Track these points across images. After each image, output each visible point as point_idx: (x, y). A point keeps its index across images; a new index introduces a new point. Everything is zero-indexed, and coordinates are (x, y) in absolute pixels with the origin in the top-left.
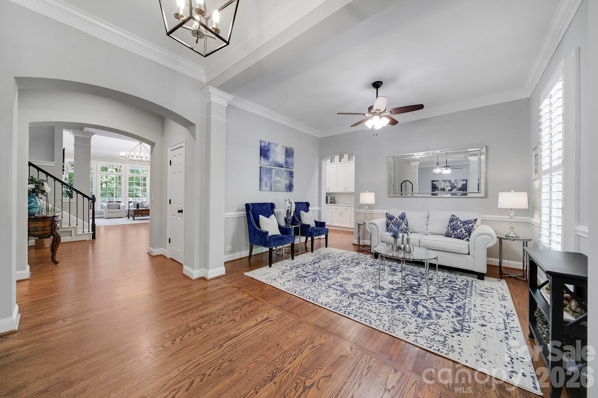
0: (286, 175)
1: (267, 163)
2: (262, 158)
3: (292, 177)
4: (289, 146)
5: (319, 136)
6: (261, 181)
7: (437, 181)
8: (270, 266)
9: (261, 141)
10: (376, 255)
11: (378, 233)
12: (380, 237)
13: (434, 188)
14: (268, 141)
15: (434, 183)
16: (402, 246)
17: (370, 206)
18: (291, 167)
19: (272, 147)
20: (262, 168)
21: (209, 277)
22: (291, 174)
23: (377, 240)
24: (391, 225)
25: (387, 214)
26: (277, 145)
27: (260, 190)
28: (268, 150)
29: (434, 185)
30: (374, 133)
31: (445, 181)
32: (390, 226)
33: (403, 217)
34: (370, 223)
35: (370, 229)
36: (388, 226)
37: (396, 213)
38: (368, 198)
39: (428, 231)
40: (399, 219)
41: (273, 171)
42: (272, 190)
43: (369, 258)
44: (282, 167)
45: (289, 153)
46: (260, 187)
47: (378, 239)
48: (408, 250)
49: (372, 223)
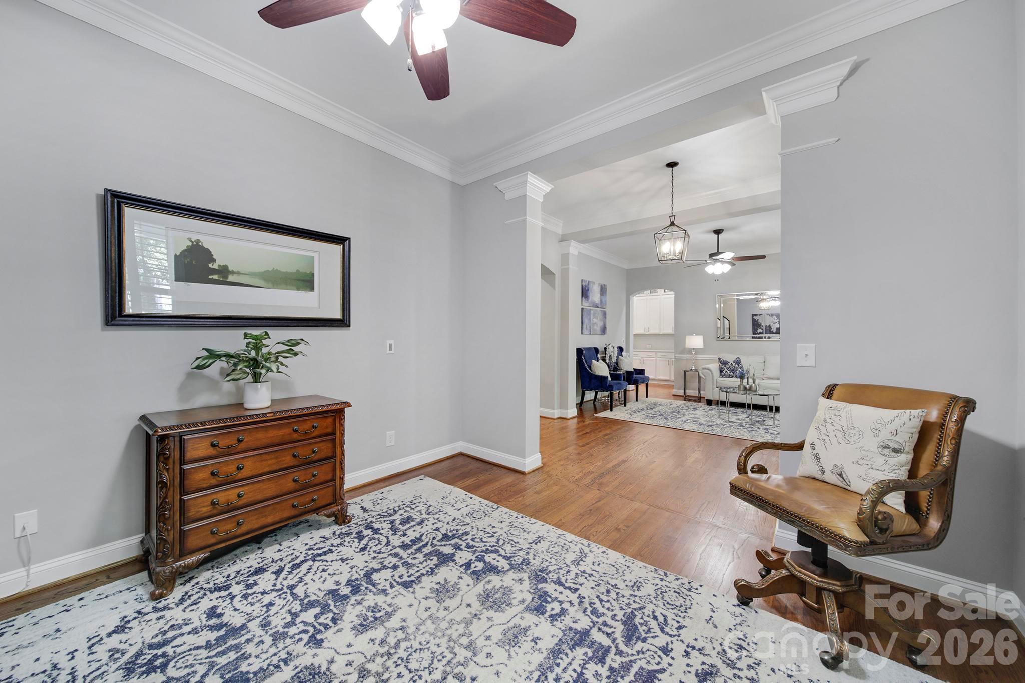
0: (600, 316)
1: (587, 304)
2: (583, 299)
3: (605, 318)
4: (603, 283)
5: (626, 267)
6: (582, 323)
7: (760, 315)
8: (611, 411)
9: (582, 280)
10: (709, 403)
11: (713, 379)
12: (715, 383)
13: (756, 325)
14: (588, 279)
15: (755, 317)
16: (747, 386)
17: (698, 351)
18: (604, 307)
19: (591, 286)
20: (584, 310)
21: (569, 417)
22: (604, 314)
23: (711, 386)
24: (726, 370)
25: (719, 359)
26: (594, 283)
27: (582, 333)
28: (588, 290)
29: (756, 321)
30: (716, 278)
31: (772, 315)
32: (724, 372)
33: (738, 362)
34: (703, 369)
35: (703, 375)
36: (721, 371)
37: (730, 358)
38: (695, 342)
39: (765, 376)
40: (734, 364)
41: (592, 312)
42: (590, 334)
43: (703, 406)
44: (598, 307)
45: (603, 290)
46: (582, 330)
47: (713, 385)
48: (754, 389)
49: (705, 369)
